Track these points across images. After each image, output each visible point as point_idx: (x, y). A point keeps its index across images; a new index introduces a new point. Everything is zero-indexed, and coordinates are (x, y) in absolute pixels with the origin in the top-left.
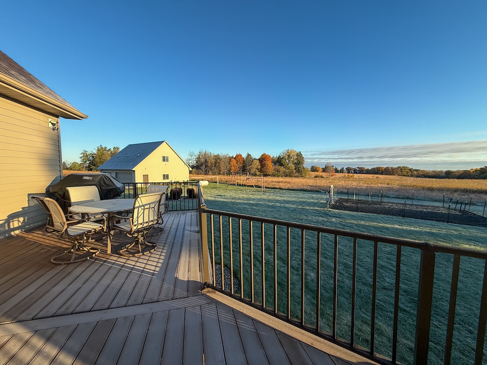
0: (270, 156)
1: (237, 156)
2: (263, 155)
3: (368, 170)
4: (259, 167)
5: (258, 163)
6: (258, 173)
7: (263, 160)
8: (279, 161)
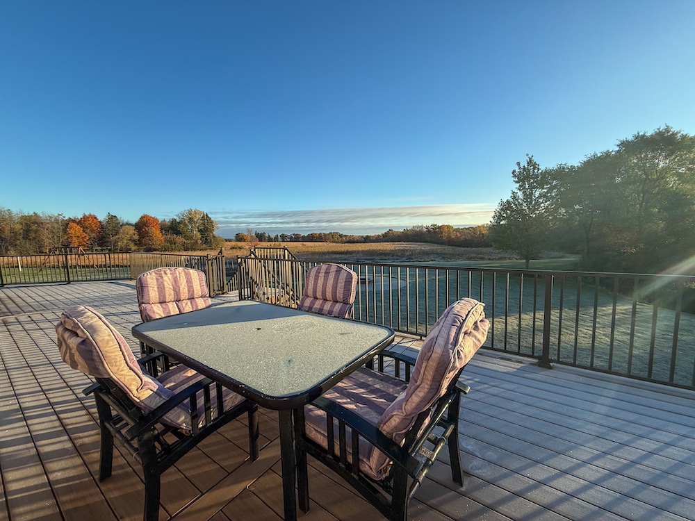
0: (156, 219)
1: (85, 218)
2: (142, 218)
3: (304, 236)
4: (136, 237)
5: (132, 231)
6: (134, 248)
7: (143, 226)
8: (173, 228)
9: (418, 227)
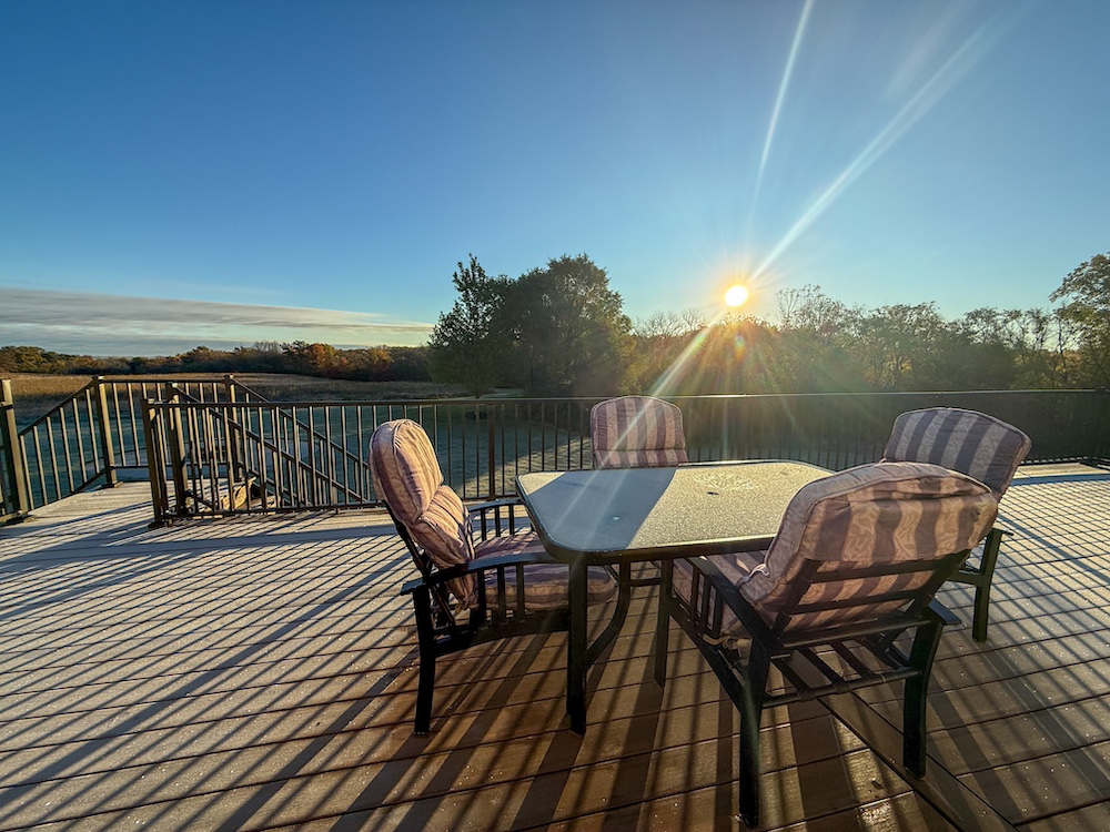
9: (267, 344)
